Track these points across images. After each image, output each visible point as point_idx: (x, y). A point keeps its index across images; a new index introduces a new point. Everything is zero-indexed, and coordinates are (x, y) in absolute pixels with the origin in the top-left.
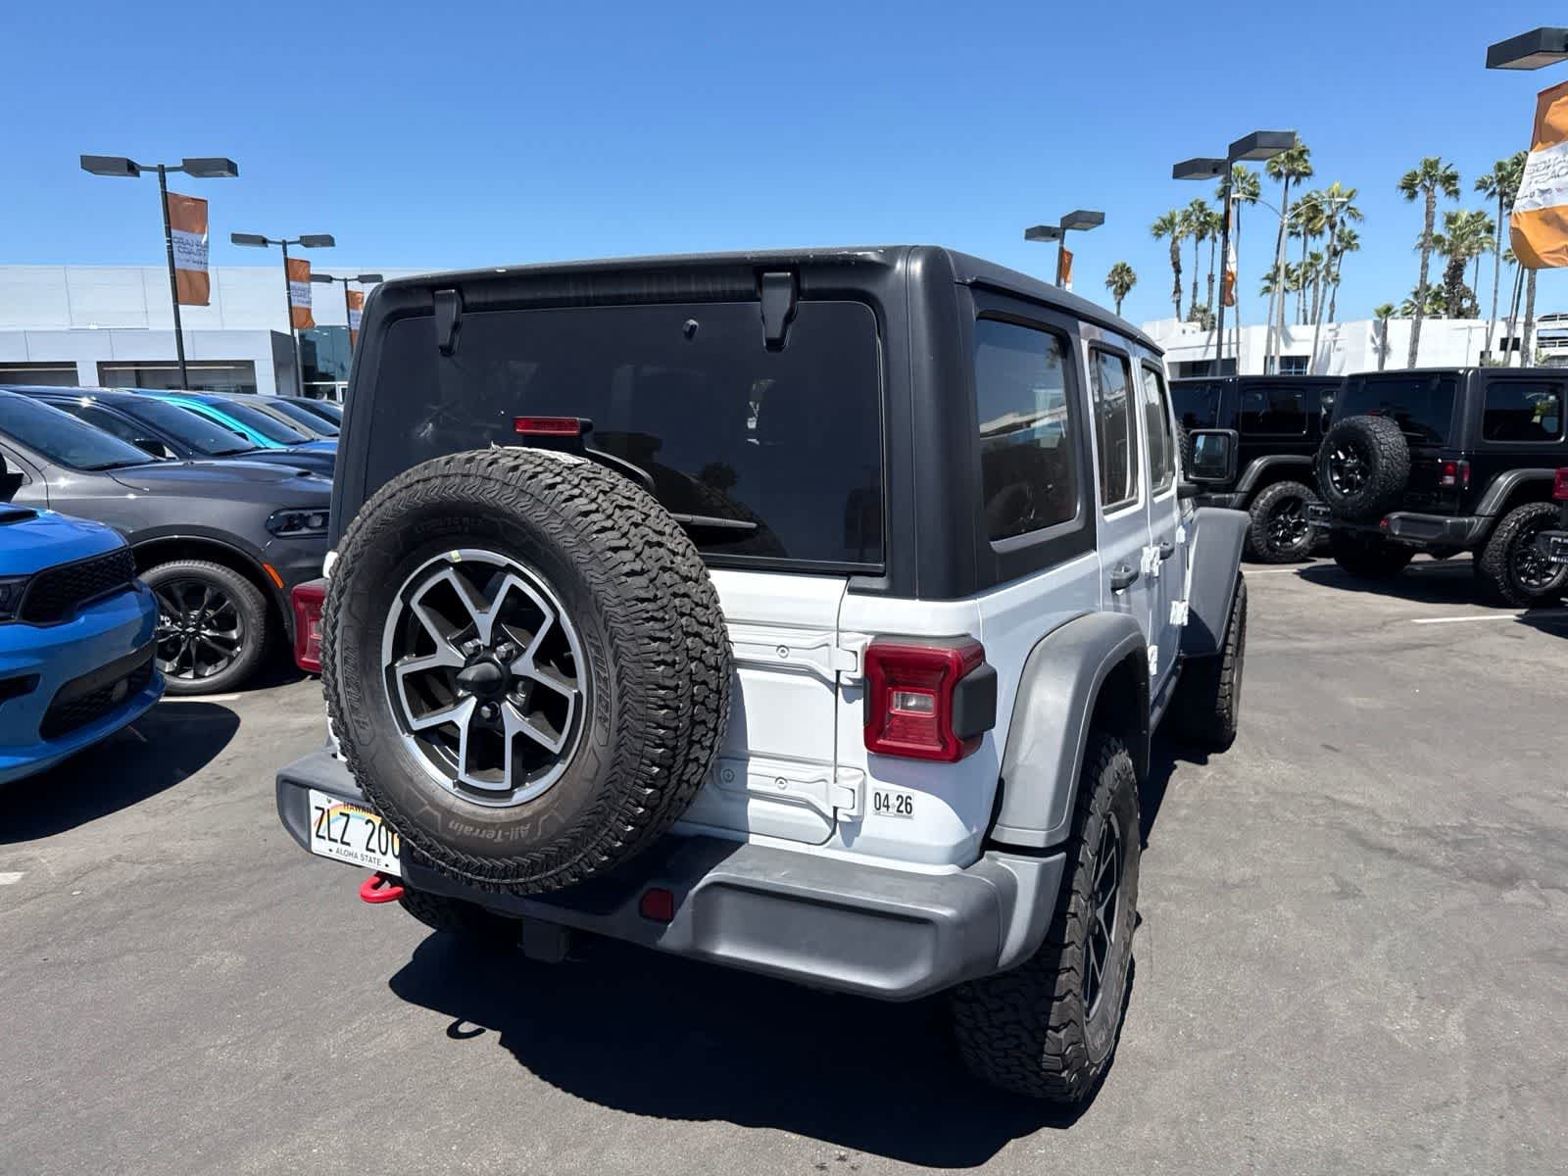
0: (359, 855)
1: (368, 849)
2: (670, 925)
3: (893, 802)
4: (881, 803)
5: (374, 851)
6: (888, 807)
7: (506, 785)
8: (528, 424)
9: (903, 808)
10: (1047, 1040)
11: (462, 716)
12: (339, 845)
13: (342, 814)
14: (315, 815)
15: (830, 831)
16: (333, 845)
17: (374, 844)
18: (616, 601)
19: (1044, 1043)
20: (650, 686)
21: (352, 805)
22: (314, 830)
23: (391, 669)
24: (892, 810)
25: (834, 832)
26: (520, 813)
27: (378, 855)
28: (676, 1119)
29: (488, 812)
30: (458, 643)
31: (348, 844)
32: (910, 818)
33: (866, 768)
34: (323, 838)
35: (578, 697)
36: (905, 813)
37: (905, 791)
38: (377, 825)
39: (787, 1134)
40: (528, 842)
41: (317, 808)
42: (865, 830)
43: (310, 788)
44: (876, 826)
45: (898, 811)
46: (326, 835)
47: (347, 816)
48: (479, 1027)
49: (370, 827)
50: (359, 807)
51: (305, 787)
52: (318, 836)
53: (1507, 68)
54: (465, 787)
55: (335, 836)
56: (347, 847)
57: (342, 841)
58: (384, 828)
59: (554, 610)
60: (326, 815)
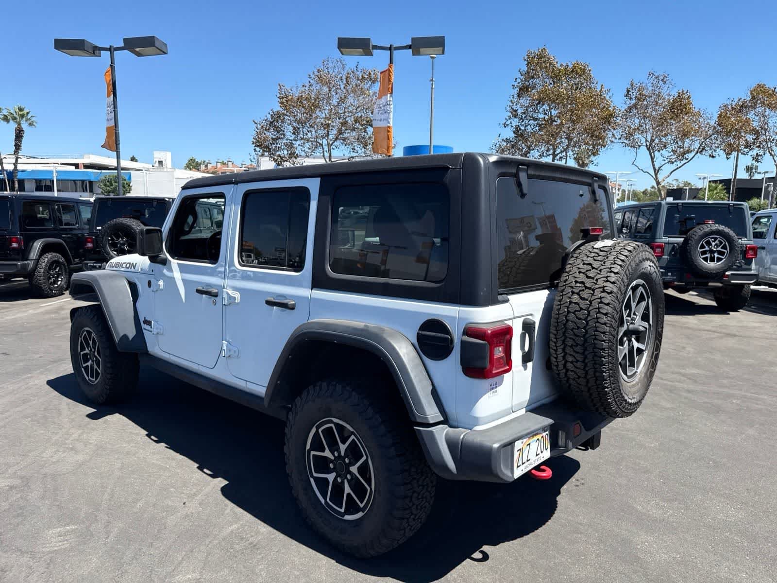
0: (533, 463)
1: (537, 455)
5: (539, 454)
12: (526, 464)
13: (527, 445)
14: (517, 456)
16: (523, 467)
17: (539, 451)
21: (531, 437)
22: (515, 465)
31: (530, 460)
34: (520, 466)
43: (514, 441)
46: (521, 463)
47: (530, 444)
48: (478, 552)
49: (538, 441)
50: (535, 435)
51: (511, 444)
52: (518, 467)
53: (63, 52)
54: (629, 377)
55: (525, 460)
56: (529, 462)
57: (528, 461)
58: (542, 439)
59: (648, 298)
60: (521, 450)
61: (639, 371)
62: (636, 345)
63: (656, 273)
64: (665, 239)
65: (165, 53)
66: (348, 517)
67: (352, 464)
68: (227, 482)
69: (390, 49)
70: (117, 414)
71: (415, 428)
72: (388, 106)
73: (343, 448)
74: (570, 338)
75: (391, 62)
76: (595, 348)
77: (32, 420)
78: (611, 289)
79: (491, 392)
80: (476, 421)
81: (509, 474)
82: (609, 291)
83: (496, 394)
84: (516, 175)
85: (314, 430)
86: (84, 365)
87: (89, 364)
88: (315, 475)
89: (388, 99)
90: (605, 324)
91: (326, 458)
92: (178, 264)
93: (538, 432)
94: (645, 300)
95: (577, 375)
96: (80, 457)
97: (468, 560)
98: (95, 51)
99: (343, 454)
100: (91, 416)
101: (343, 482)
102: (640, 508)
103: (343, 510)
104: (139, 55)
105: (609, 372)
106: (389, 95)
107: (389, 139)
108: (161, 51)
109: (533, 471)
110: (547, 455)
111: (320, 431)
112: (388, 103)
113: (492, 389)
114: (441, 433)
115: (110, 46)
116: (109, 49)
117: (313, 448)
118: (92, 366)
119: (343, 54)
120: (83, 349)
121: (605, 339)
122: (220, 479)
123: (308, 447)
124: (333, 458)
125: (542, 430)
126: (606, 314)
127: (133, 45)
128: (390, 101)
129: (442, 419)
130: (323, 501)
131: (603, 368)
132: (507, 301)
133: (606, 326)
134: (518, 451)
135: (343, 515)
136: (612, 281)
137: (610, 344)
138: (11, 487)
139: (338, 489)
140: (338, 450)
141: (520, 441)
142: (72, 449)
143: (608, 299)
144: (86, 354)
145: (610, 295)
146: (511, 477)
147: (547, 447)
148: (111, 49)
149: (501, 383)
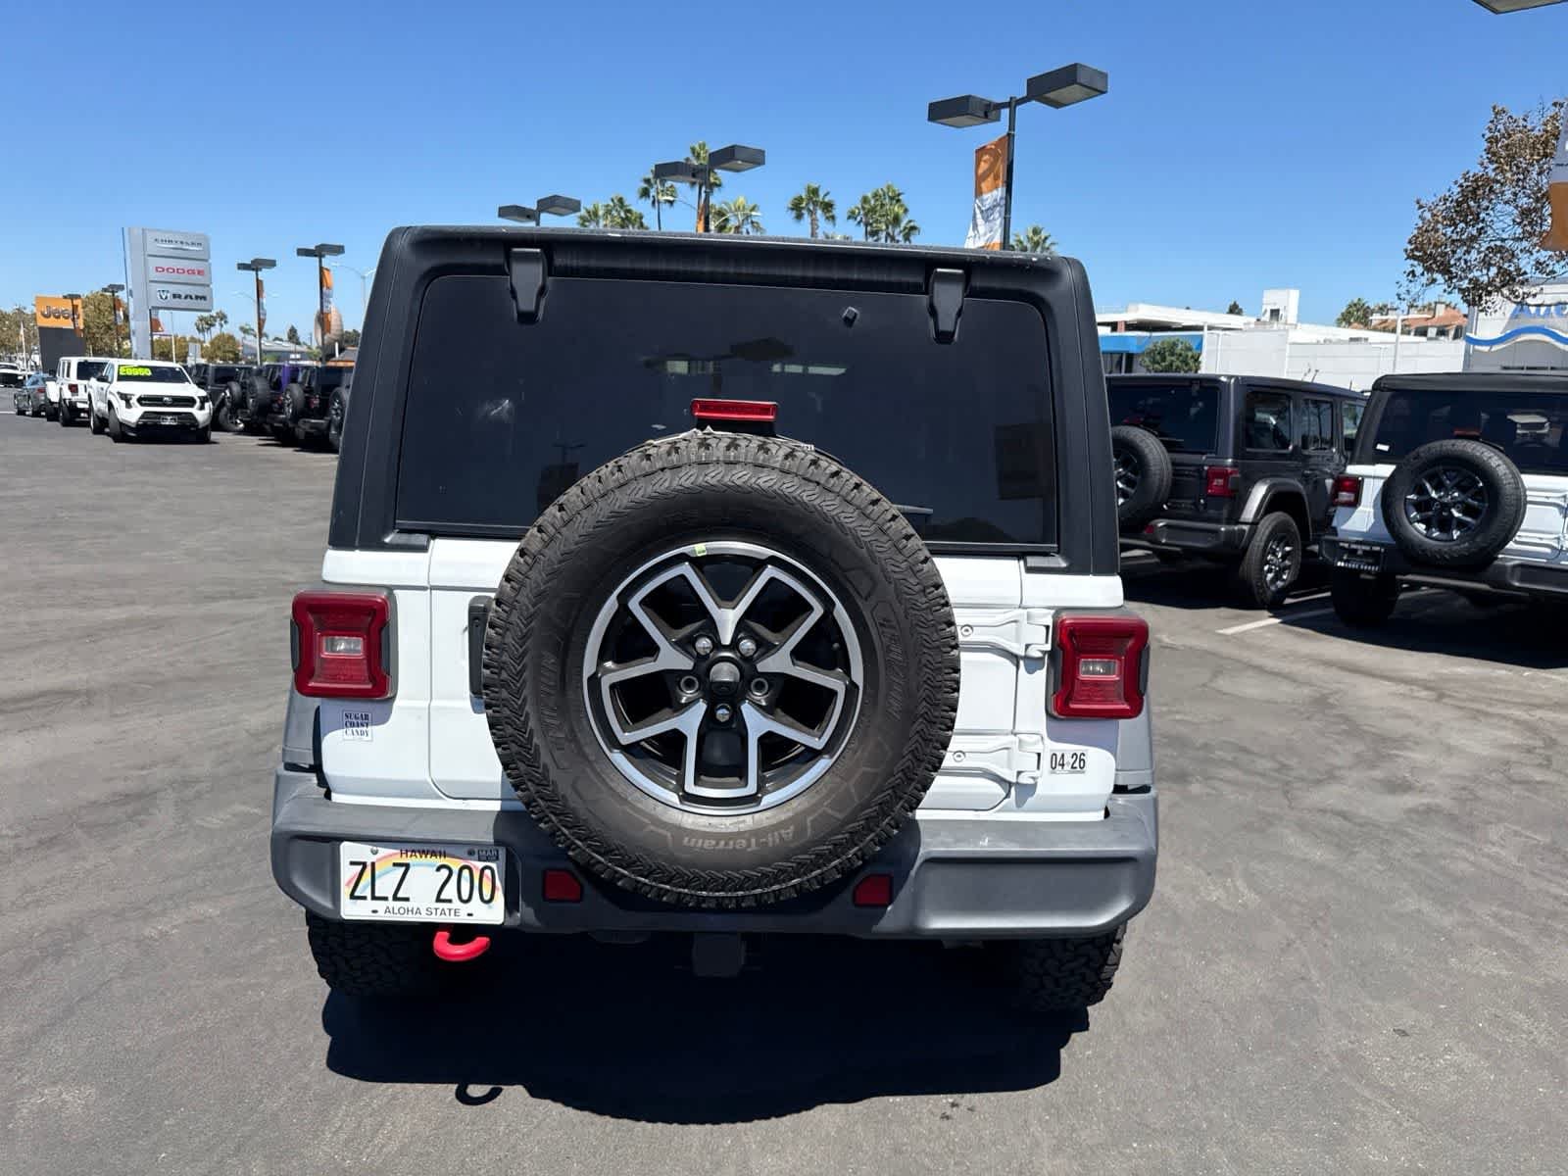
0: (424, 912)
1: (438, 900)
2: (889, 908)
3: (1068, 759)
4: (1057, 762)
5: (450, 901)
6: (1063, 765)
7: (751, 788)
8: (705, 407)
9: (1077, 765)
10: (1112, 953)
11: (689, 722)
12: (391, 903)
13: (395, 865)
14: (348, 873)
15: (1005, 794)
16: (380, 905)
17: (450, 892)
18: (917, 588)
19: (1109, 954)
20: (947, 671)
21: (413, 851)
22: (345, 891)
23: (594, 681)
24: (1067, 768)
25: (1008, 795)
26: (774, 816)
27: (457, 903)
28: (784, 1115)
29: (728, 821)
30: (686, 645)
31: (407, 899)
32: (1083, 772)
33: (1044, 733)
34: (364, 898)
35: (852, 688)
36: (1079, 769)
37: (1078, 749)
38: (456, 870)
39: (891, 1099)
40: (792, 846)
41: (352, 863)
42: (1039, 791)
43: (341, 839)
44: (1052, 785)
45: (1072, 767)
46: (368, 894)
47: (407, 866)
49: (445, 873)
50: (434, 854)
51: (329, 840)
52: (352, 896)
53: (942, 124)
55: (383, 893)
56: (403, 903)
57: (395, 898)
58: (466, 873)
60: (369, 870)
62: (757, 723)
65: (1102, 92)
79: (350, 730)
81: (324, 903)
84: (500, 270)
93: (448, 850)
94: (810, 608)
98: (988, 111)
104: (1057, 104)
108: (1094, 89)
110: (493, 913)
113: (352, 725)
115: (1011, 98)
116: (1007, 105)
125: (466, 849)
141: (367, 847)
146: (329, 910)
147: (487, 897)
148: (1012, 104)
149: (383, 719)
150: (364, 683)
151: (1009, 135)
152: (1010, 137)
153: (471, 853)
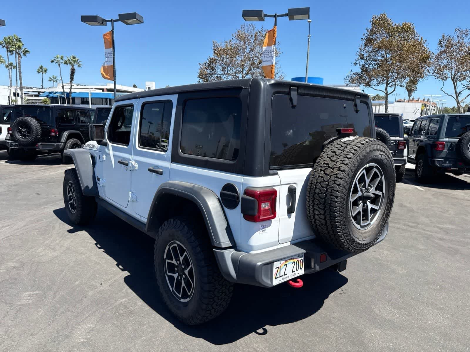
0: (289, 276)
1: (293, 272)
5: (294, 271)
7: (369, 221)
8: (343, 130)
12: (284, 277)
13: (284, 265)
14: (275, 271)
16: (281, 278)
17: (295, 269)
21: (288, 260)
22: (274, 277)
23: (351, 202)
27: (296, 272)
29: (367, 230)
31: (286, 274)
34: (278, 278)
35: (383, 194)
43: (273, 262)
46: (279, 276)
47: (287, 265)
48: (261, 329)
49: (294, 263)
50: (292, 259)
51: (271, 263)
52: (276, 278)
53: (86, 23)
54: (362, 227)
55: (282, 274)
56: (286, 276)
57: (284, 275)
58: (298, 262)
59: (382, 175)
60: (279, 268)
61: (372, 223)
62: (370, 206)
63: (387, 159)
64: (446, 139)
65: (142, 23)
66: (182, 300)
67: (185, 269)
68: (129, 274)
69: (275, 16)
70: (84, 231)
71: (214, 250)
72: (272, 52)
73: (181, 259)
74: (317, 199)
75: (275, 25)
76: (331, 206)
77: (39, 232)
78: (343, 168)
79: (262, 230)
80: (251, 248)
81: (270, 283)
82: (342, 170)
83: (265, 232)
84: (289, 93)
85: (168, 247)
86: (70, 202)
87: (72, 201)
88: (169, 274)
89: (273, 48)
90: (338, 191)
91: (174, 264)
92: (112, 145)
93: (294, 257)
94: (379, 177)
95: (321, 223)
96: (55, 254)
97: (254, 333)
98: (103, 22)
99: (181, 263)
100: (70, 231)
101: (181, 279)
102: (377, 311)
103: (180, 296)
104: (127, 24)
105: (340, 222)
106: (273, 45)
107: (272, 73)
108: (140, 21)
109: (291, 282)
110: (302, 272)
111: (171, 248)
112: (273, 50)
113: (262, 229)
114: (229, 254)
117: (167, 258)
118: (73, 202)
119: (246, 20)
120: (69, 193)
121: (337, 200)
122: (126, 272)
123: (165, 257)
124: (177, 265)
125: (297, 256)
126: (339, 185)
127: (125, 18)
128: (274, 49)
129: (231, 245)
130: (171, 290)
131: (336, 219)
132: (277, 174)
133: (339, 193)
134: (276, 268)
135: (180, 298)
136: (345, 163)
137: (341, 204)
138: (14, 267)
139: (179, 283)
140: (179, 260)
141: (279, 262)
142: (53, 249)
143: (341, 175)
144: (71, 196)
145: (343, 173)
146: (270, 284)
147: (301, 268)
148: (112, 21)
149: (270, 225)
150: (271, 215)
151: (112, 30)
152: (112, 32)
153: (298, 257)
